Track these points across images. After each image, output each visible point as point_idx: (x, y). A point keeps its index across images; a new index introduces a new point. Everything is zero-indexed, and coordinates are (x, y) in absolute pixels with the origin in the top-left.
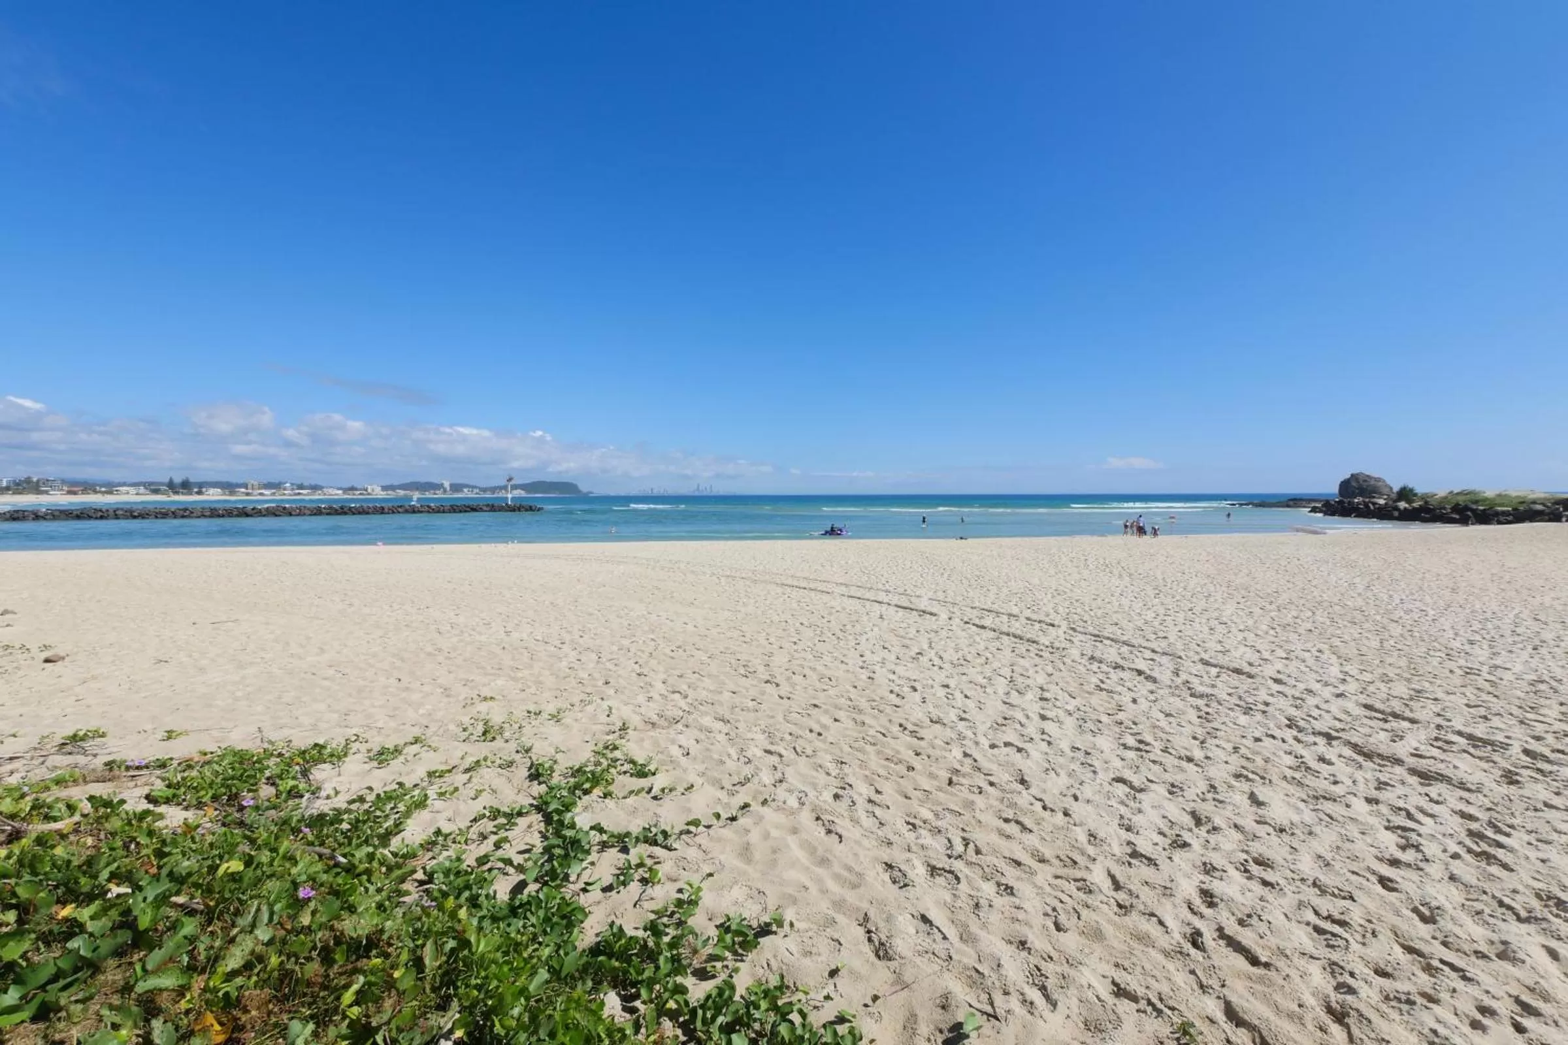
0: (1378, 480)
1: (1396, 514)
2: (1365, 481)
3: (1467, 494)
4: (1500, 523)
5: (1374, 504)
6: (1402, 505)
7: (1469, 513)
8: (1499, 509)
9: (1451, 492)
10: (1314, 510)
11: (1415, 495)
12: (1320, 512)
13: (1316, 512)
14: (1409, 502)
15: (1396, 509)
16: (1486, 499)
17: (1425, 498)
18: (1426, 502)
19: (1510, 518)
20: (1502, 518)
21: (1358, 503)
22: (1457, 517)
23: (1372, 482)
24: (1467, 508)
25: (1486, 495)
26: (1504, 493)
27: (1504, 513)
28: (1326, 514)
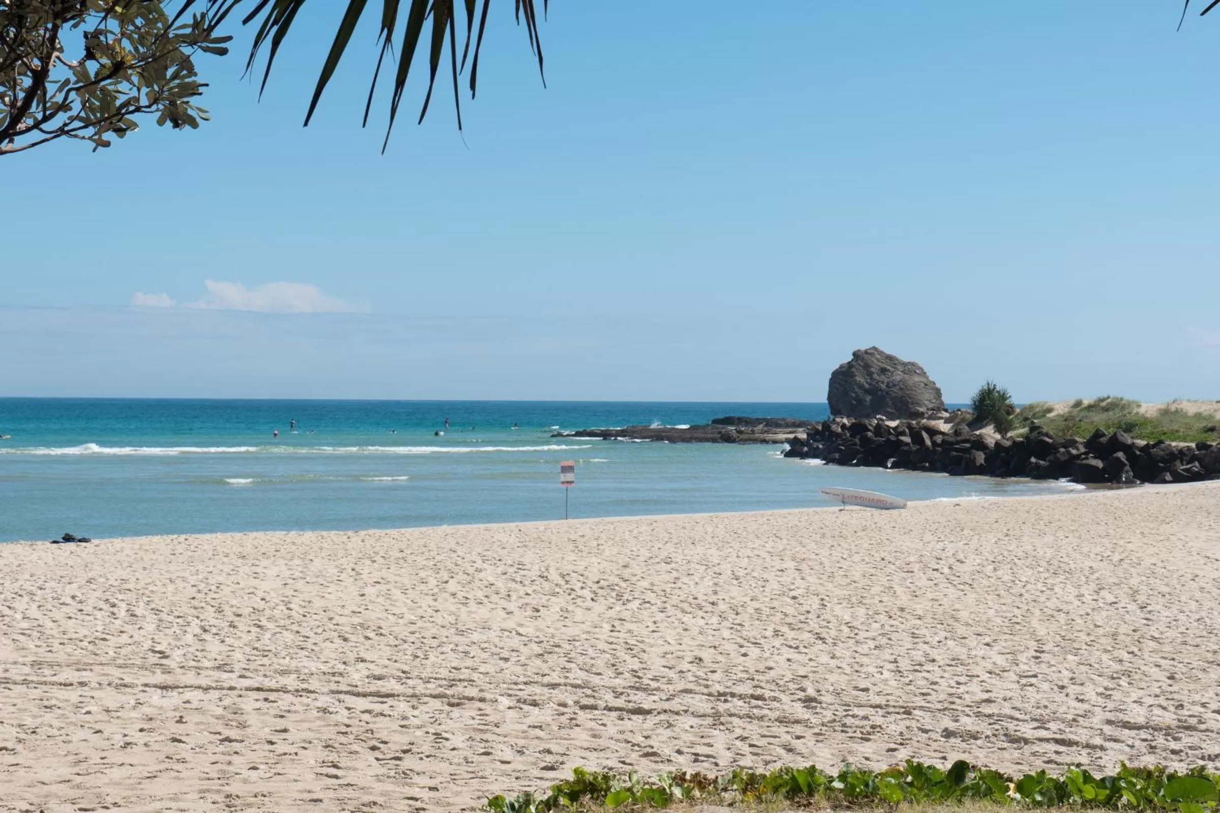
0: (911, 368)
1: (980, 457)
2: (883, 371)
3: (1106, 409)
4: (1179, 478)
5: (932, 432)
6: (990, 434)
7: (1120, 455)
8: (1174, 444)
9: (1078, 404)
10: (797, 450)
11: (1010, 409)
12: (814, 454)
13: (804, 456)
14: (1002, 428)
15: (980, 444)
16: (1145, 422)
17: (1030, 415)
18: (1033, 428)
19: (1196, 467)
20: (1181, 467)
21: (898, 432)
22: (1099, 464)
23: (898, 376)
24: (1115, 444)
25: (1142, 410)
26: (1173, 408)
27: (1181, 454)
28: (829, 460)
